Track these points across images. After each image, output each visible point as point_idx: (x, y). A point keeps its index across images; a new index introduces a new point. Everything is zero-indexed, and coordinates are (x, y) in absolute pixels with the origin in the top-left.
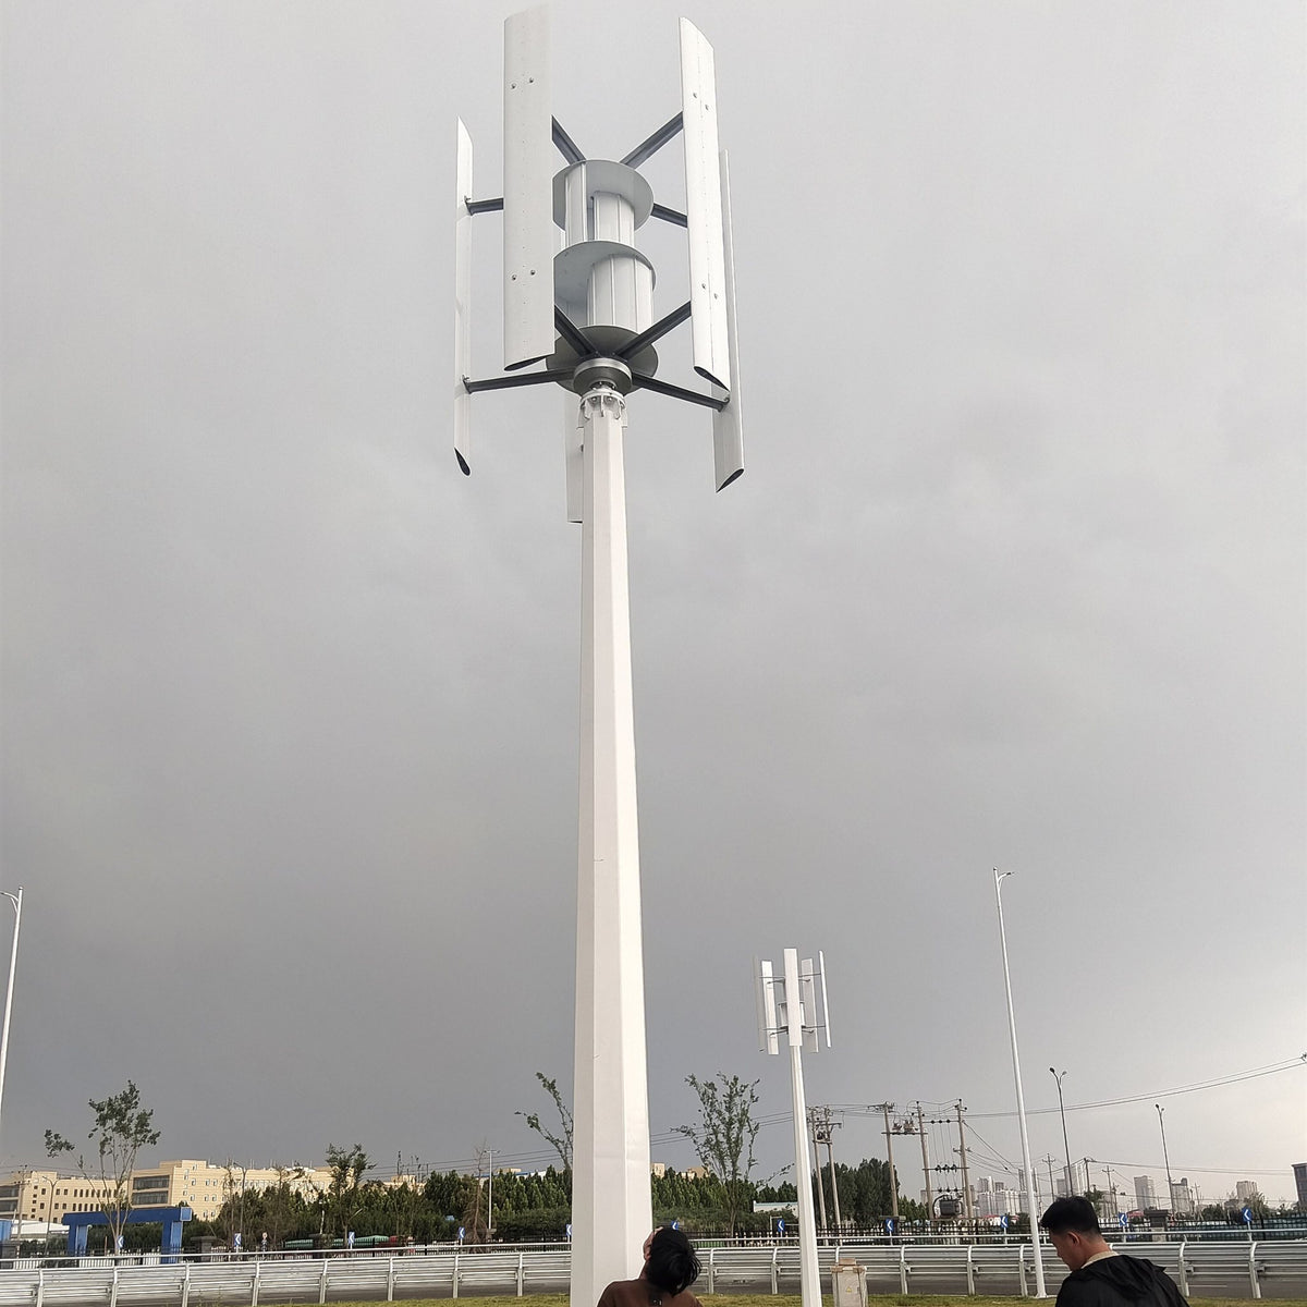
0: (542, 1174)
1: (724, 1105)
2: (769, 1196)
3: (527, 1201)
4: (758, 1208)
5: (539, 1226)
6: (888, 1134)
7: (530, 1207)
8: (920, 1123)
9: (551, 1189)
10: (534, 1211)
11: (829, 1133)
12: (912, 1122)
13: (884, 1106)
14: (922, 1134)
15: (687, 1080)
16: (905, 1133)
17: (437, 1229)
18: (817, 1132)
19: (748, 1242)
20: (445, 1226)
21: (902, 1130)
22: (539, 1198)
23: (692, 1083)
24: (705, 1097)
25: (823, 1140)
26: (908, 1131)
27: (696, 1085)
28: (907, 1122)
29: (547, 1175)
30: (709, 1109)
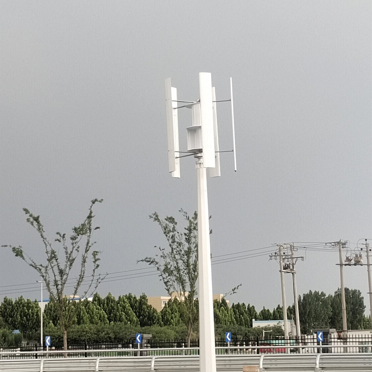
0: (90, 299)
1: (184, 237)
2: (265, 315)
3: (76, 319)
4: (256, 324)
5: (83, 338)
6: (341, 265)
7: (79, 323)
8: (368, 256)
9: (95, 309)
10: (80, 327)
11: (293, 264)
12: (361, 256)
13: (339, 243)
14: (368, 265)
15: (151, 217)
16: (355, 265)
17: (5, 340)
18: (283, 264)
19: (247, 349)
20: (11, 338)
21: (353, 262)
22: (86, 317)
23: (156, 219)
24: (166, 231)
25: (288, 270)
26: (357, 263)
27: (159, 221)
28: (357, 256)
29: (94, 300)
30: (171, 241)
